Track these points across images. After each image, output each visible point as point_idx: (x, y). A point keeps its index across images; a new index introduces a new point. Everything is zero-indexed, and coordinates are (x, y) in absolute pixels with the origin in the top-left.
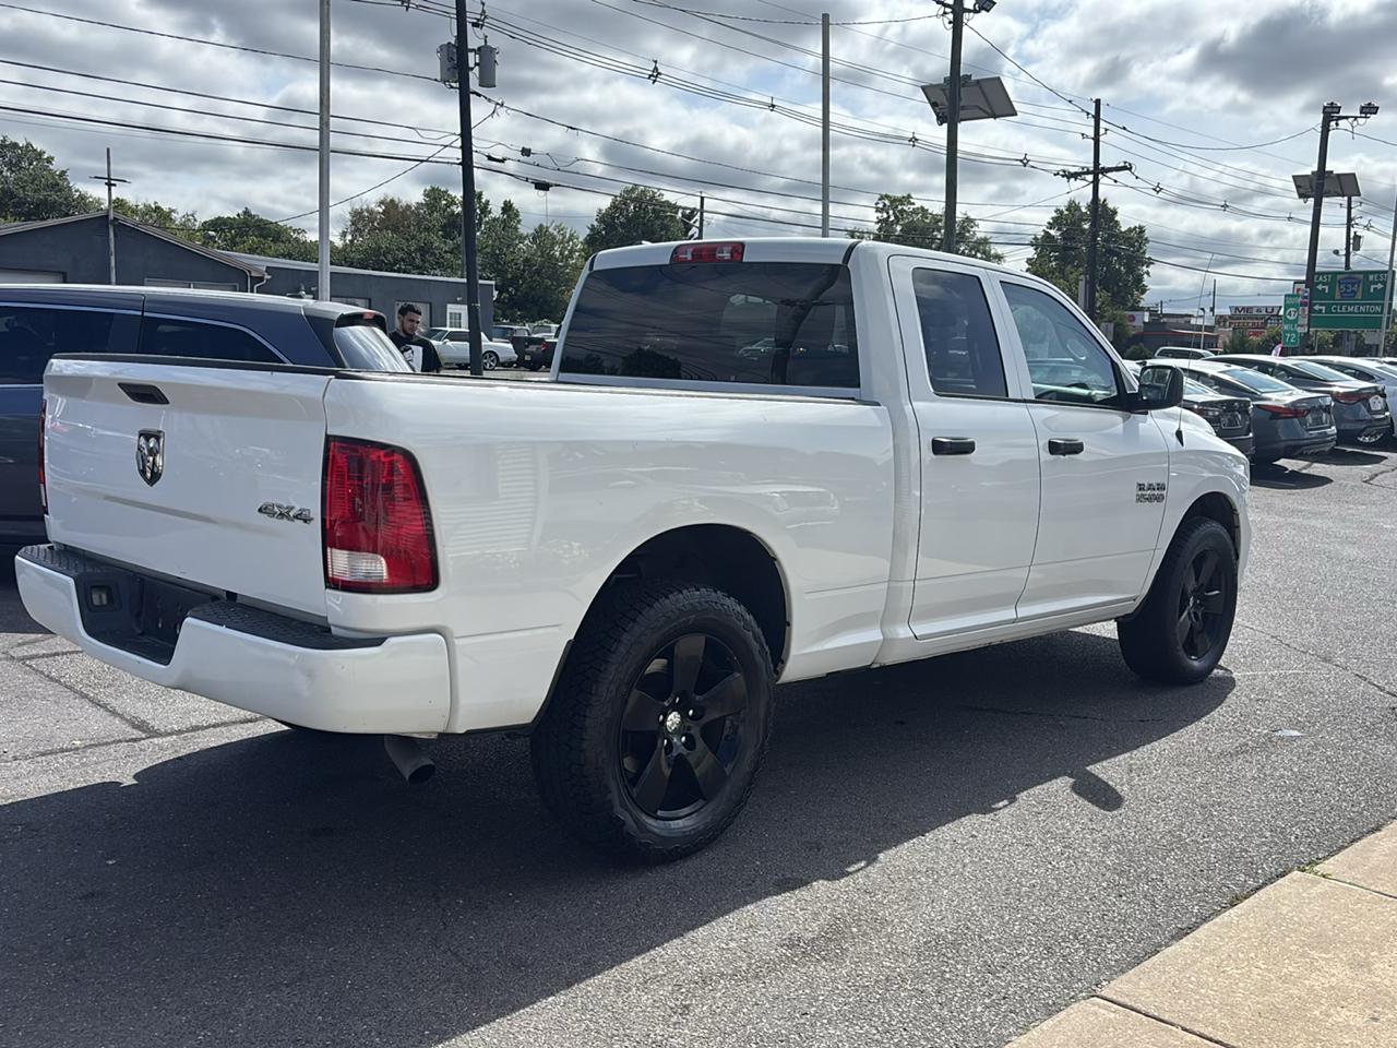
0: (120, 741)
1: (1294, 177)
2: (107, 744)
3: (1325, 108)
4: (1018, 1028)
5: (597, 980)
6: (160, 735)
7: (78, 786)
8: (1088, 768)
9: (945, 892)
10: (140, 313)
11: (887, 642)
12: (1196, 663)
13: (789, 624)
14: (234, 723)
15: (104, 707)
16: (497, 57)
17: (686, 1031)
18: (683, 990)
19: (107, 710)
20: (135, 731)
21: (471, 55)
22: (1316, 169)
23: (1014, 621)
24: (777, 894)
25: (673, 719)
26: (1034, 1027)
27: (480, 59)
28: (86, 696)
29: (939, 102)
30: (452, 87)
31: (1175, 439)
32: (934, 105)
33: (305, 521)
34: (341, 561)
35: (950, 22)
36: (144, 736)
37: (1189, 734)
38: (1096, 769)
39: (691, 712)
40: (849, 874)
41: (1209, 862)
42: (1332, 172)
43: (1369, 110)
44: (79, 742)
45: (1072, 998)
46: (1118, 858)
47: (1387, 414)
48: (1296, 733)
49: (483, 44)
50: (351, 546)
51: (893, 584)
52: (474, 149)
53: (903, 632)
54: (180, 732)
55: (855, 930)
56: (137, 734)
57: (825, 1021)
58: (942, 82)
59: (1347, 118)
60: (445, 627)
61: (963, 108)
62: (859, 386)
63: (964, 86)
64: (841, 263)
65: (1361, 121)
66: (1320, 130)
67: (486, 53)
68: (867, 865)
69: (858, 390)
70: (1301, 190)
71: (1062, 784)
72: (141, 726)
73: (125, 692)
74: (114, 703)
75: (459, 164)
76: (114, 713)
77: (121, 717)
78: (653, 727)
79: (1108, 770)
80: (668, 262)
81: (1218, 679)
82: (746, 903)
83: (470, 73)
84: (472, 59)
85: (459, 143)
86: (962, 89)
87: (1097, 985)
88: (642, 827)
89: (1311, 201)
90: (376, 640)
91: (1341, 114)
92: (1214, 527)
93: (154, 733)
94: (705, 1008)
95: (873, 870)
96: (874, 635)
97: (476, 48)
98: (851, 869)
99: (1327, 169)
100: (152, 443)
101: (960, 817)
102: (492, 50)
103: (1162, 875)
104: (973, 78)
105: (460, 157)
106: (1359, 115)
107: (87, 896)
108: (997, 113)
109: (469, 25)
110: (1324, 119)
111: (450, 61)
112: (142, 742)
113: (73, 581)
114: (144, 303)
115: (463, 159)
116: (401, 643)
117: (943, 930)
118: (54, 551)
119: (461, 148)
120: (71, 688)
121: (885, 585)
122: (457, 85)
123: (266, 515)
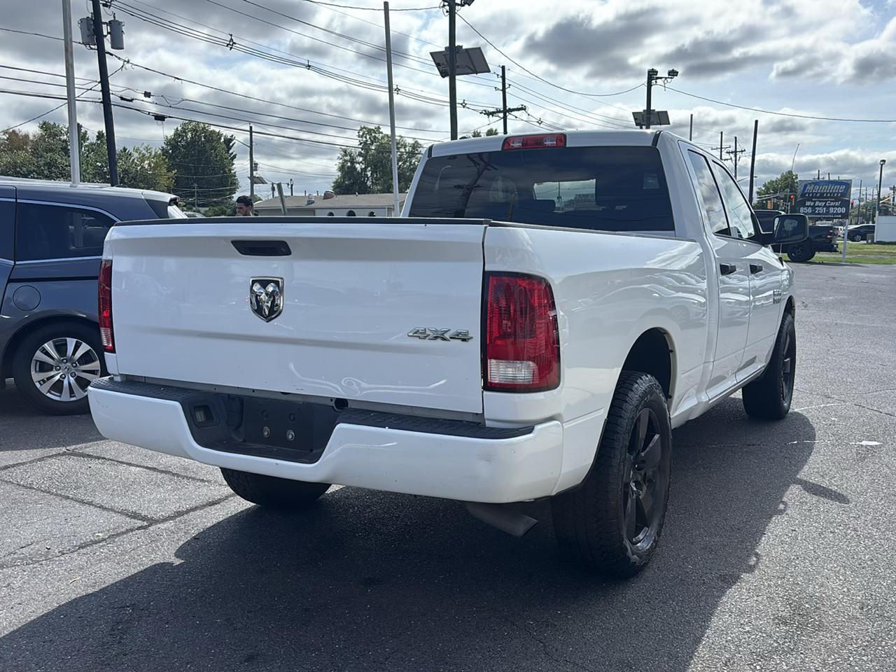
0: (131, 530)
1: (634, 113)
2: (123, 533)
3: (649, 72)
6: (158, 522)
7: (139, 569)
9: (826, 570)
10: (14, 200)
11: (699, 404)
12: (785, 404)
13: (670, 397)
14: (204, 506)
15: (90, 504)
16: (124, 29)
19: (96, 506)
20: (136, 521)
21: (104, 26)
22: (645, 108)
24: (730, 587)
27: (111, 29)
28: (68, 498)
29: (441, 63)
30: (92, 49)
31: (779, 262)
32: (438, 65)
33: (464, 340)
36: (145, 523)
37: (821, 449)
40: (754, 567)
42: (654, 110)
43: (673, 74)
44: (100, 534)
48: (876, 443)
49: (113, 19)
51: (705, 365)
52: (111, 92)
53: (704, 398)
54: (171, 518)
56: (139, 523)
58: (444, 50)
59: (661, 78)
60: (561, 415)
61: (458, 67)
62: (674, 229)
63: (458, 52)
65: (669, 80)
66: (646, 85)
67: (116, 27)
68: (758, 559)
70: (638, 122)
71: (797, 489)
72: (135, 516)
74: (97, 501)
75: (101, 102)
76: (103, 508)
77: (112, 510)
79: (809, 476)
80: (500, 149)
82: (719, 597)
83: (105, 39)
84: (105, 29)
85: (99, 87)
86: (457, 55)
90: (527, 428)
91: (658, 76)
93: (152, 522)
95: (765, 560)
96: (695, 401)
97: (107, 22)
98: (752, 563)
99: (652, 109)
102: (120, 23)
104: (464, 48)
105: (101, 97)
106: (667, 76)
107: (250, 658)
108: (478, 71)
109: (101, 5)
110: (648, 78)
111: (89, 30)
112: (151, 528)
113: (177, 404)
114: (16, 193)
115: (103, 99)
116: (542, 429)
117: (859, 598)
118: (116, 382)
119: (101, 91)
120: (49, 492)
121: (702, 366)
122: (96, 47)
123: (417, 339)
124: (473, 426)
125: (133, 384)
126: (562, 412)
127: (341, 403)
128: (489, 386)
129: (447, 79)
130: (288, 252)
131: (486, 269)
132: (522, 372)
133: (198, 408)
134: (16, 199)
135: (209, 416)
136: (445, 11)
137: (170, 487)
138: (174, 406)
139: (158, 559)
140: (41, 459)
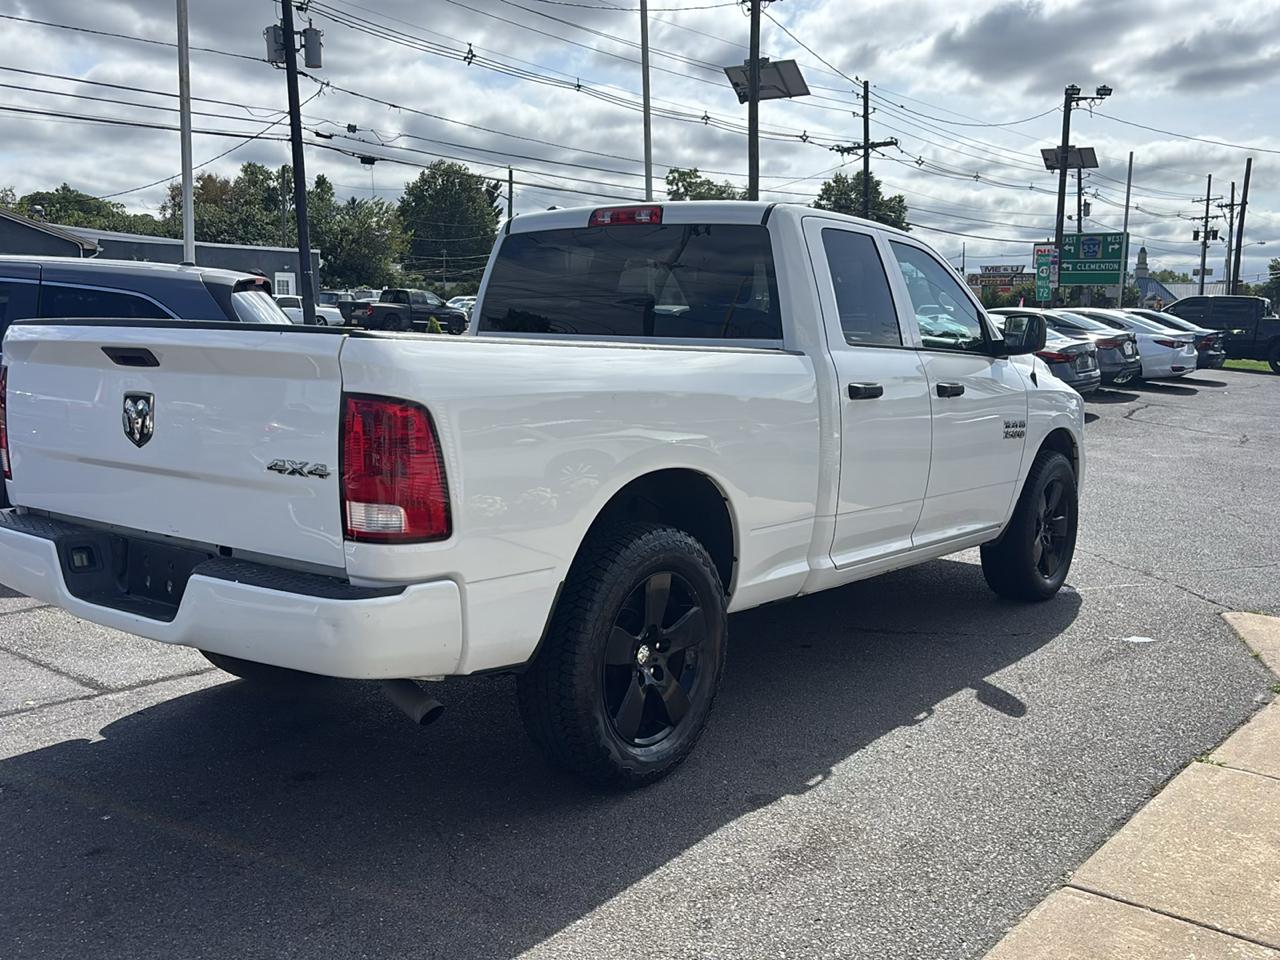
0: (73, 699)
1: (1042, 151)
2: (61, 702)
3: (1067, 90)
4: (1009, 919)
5: (615, 901)
6: (111, 691)
7: (46, 745)
8: (985, 679)
9: (902, 798)
10: (38, 282)
11: (812, 572)
12: (1048, 581)
13: (736, 560)
14: (182, 676)
15: (46, 666)
16: (322, 40)
17: (716, 944)
18: (699, 905)
19: (51, 670)
20: (85, 689)
21: (297, 37)
23: (910, 549)
24: (753, 810)
25: (643, 653)
26: (1023, 917)
27: (306, 41)
28: (25, 657)
29: (740, 82)
30: (279, 67)
31: (1030, 382)
32: (735, 85)
33: (321, 476)
34: (358, 513)
35: (749, 10)
36: (96, 693)
37: (1059, 644)
38: (991, 679)
39: (658, 645)
40: (811, 787)
41: (1119, 759)
42: (1074, 147)
43: (1104, 92)
44: (32, 703)
45: (1046, 888)
46: (1041, 759)
47: (1138, 357)
48: (1148, 640)
49: (308, 27)
50: (368, 498)
51: (819, 519)
52: (303, 126)
53: (826, 563)
54: (130, 688)
55: (834, 839)
56: (88, 691)
57: (839, 925)
58: (743, 64)
59: (1085, 98)
60: (456, 574)
61: (762, 88)
62: (782, 337)
63: (762, 68)
64: (759, 223)
65: (1097, 101)
66: (1063, 109)
67: (312, 36)
68: (825, 778)
69: (781, 341)
70: (1049, 163)
71: (967, 695)
72: (90, 683)
73: (62, 651)
74: (58, 663)
75: (289, 140)
76: (58, 672)
77: (67, 675)
78: (627, 661)
79: (1003, 679)
80: (586, 226)
81: (1065, 594)
82: (728, 821)
83: (297, 55)
84: (298, 41)
85: (288, 120)
86: (761, 71)
87: (1063, 875)
88: (626, 756)
90: (398, 589)
91: (1081, 95)
92: (1060, 458)
93: (104, 690)
94: (725, 920)
95: (831, 782)
96: (802, 567)
97: (301, 30)
98: (812, 783)
99: (1070, 144)
100: (141, 405)
101: (890, 730)
102: (317, 33)
103: (1083, 772)
104: (771, 60)
105: (290, 133)
106: (1095, 96)
107: (97, 851)
108: (792, 93)
109: (294, 9)
110: (1066, 99)
111: (277, 43)
112: (97, 699)
113: (52, 544)
114: (41, 271)
115: (292, 135)
116: (419, 591)
117: (912, 834)
118: (18, 516)
119: (290, 125)
120: (7, 650)
121: (813, 520)
122: (285, 65)
123: (276, 472)
124: (333, 584)
126: (460, 571)
127: (226, 551)
128: (349, 535)
129: (747, 104)
130: (155, 363)
131: (344, 390)
133: (80, 549)
134: (41, 280)
135: (91, 559)
136: (745, 9)
137: (157, 651)
138: (48, 546)
139: (76, 734)
140: (29, 610)
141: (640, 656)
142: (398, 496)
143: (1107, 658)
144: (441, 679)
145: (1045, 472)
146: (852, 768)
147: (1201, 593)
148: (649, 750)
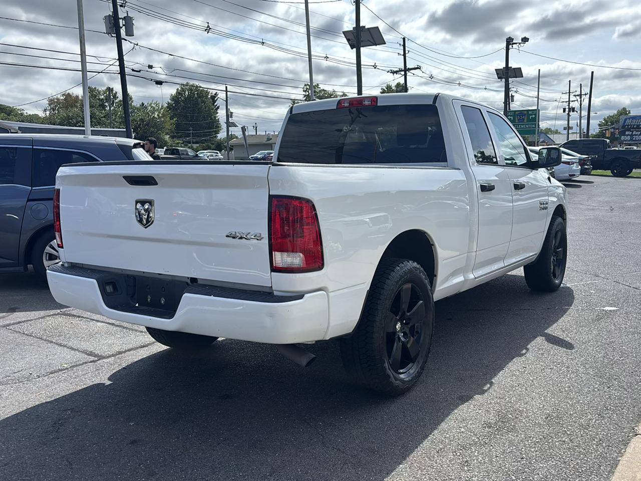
0: (86, 363)
1: (496, 70)
2: (80, 365)
3: (507, 39)
4: (618, 454)
5: (414, 454)
6: (104, 358)
7: (83, 387)
8: (546, 331)
9: (534, 394)
10: (31, 147)
11: (466, 281)
12: (556, 281)
13: (436, 276)
14: (137, 348)
15: (65, 346)
16: (134, 22)
17: (476, 473)
18: (458, 454)
19: (68, 348)
20: (90, 357)
21: (121, 21)
22: (505, 66)
23: (503, 268)
24: (463, 404)
25: (398, 326)
26: (624, 452)
27: (125, 22)
28: (52, 342)
29: (350, 38)
30: (112, 36)
32: (348, 40)
33: (258, 240)
35: (354, 2)
36: (96, 359)
38: (549, 331)
39: (404, 321)
40: (486, 391)
41: (632, 369)
42: (511, 67)
43: (525, 40)
44: (65, 365)
45: (628, 437)
46: (593, 370)
48: (615, 308)
49: (126, 15)
51: (468, 254)
52: (125, 66)
53: (471, 276)
54: (113, 355)
55: (510, 416)
56: (92, 358)
57: (534, 461)
59: (516, 43)
60: (326, 288)
61: (362, 41)
62: (446, 161)
63: (362, 31)
64: (432, 104)
65: (522, 45)
66: (505, 49)
67: (128, 20)
68: (491, 386)
69: (446, 163)
70: (499, 76)
71: (540, 340)
72: (91, 354)
73: (70, 338)
74: (70, 344)
75: (119, 73)
76: (72, 349)
77: (78, 350)
79: (554, 330)
80: (335, 108)
82: (453, 410)
83: (121, 30)
84: (121, 22)
85: (118, 63)
87: (633, 429)
89: (504, 80)
90: (299, 296)
91: (514, 42)
92: (559, 220)
93: (101, 357)
94: (475, 461)
95: (495, 387)
96: (461, 279)
97: (123, 17)
98: (485, 388)
99: (509, 66)
100: (146, 206)
101: (512, 359)
102: (131, 18)
103: (618, 376)
104: (366, 27)
105: (119, 70)
106: (521, 42)
107: (133, 442)
108: (377, 43)
109: (118, 6)
110: (507, 44)
111: (110, 24)
112: (98, 362)
113: (95, 281)
114: (32, 142)
115: (120, 71)
116: (310, 297)
117: (548, 412)
118: (66, 267)
119: (119, 65)
120: (41, 339)
121: (466, 254)
122: (115, 35)
123: (231, 238)
124: (265, 295)
125: (75, 269)
126: (327, 286)
127: (194, 280)
128: (274, 269)
130: (156, 184)
131: (270, 194)
132: (296, 259)
133: (108, 283)
134: (33, 146)
135: (115, 288)
137: (119, 336)
138: (93, 282)
139: (96, 381)
140: (43, 318)
141: (397, 327)
142: (298, 249)
143: (599, 319)
144: (314, 343)
145: (555, 227)
146: (502, 379)
147: (628, 284)
148: (404, 376)
